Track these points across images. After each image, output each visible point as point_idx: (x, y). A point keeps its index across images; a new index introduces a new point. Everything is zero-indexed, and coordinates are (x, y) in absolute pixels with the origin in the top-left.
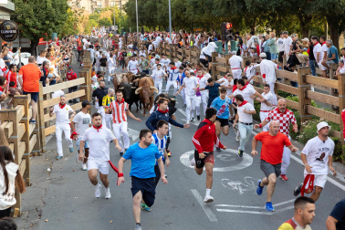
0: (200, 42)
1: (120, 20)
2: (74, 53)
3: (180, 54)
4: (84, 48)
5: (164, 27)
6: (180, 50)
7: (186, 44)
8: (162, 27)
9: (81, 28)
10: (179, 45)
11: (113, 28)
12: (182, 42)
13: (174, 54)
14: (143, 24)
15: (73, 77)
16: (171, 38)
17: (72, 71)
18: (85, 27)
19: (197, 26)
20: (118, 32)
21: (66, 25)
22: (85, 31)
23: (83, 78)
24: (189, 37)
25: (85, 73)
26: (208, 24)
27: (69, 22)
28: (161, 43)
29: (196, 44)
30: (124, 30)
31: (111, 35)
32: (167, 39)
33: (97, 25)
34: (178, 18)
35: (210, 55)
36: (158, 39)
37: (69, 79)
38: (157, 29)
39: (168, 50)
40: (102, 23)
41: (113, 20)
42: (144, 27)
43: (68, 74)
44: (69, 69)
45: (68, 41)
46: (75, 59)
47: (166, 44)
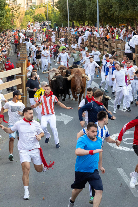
0: (125, 36)
1: (53, 16)
2: (11, 46)
3: (107, 46)
4: (21, 41)
5: (93, 22)
6: (107, 43)
7: (113, 37)
8: (90, 22)
9: (17, 23)
10: (106, 38)
11: (47, 23)
12: (109, 36)
13: (102, 47)
14: (74, 20)
15: (11, 68)
16: (99, 32)
17: (9, 62)
18: (21, 22)
19: (123, 22)
20: (51, 27)
21: (4, 20)
22: (22, 26)
23: (20, 68)
24: (115, 31)
25: (22, 64)
26: (132, 19)
27: (6, 18)
28: (90, 36)
29: (121, 38)
30: (57, 25)
31: (45, 29)
32: (95, 33)
33: (32, 20)
34: (105, 14)
35: (134, 47)
36: (87, 33)
37: (7, 69)
38: (86, 24)
39: (96, 43)
40: (37, 19)
41: (46, 15)
42: (75, 22)
43: (6, 65)
44: (7, 60)
45: (6, 34)
46: (12, 51)
47: (94, 37)
